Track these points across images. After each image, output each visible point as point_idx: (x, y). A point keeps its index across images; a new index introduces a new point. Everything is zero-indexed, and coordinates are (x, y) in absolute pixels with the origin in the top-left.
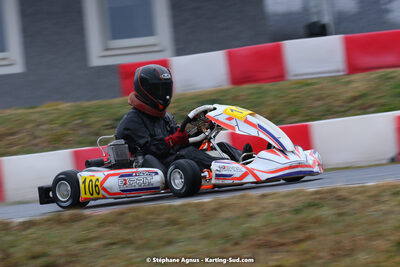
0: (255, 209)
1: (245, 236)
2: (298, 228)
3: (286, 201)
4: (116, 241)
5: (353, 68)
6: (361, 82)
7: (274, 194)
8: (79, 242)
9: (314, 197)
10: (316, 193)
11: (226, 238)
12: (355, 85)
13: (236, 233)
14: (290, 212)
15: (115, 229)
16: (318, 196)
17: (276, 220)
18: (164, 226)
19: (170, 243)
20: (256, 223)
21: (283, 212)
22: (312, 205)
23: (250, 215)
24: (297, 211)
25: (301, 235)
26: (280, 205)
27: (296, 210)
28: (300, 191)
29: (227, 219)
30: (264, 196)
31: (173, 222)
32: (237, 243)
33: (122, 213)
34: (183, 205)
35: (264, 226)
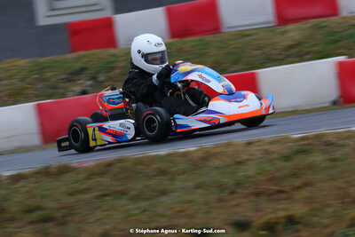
0: (245, 157)
1: (239, 184)
2: (294, 175)
3: (273, 148)
4: (108, 192)
5: (282, 19)
7: (259, 141)
8: (71, 194)
9: (301, 143)
10: (303, 139)
11: (221, 187)
13: (228, 180)
14: (279, 159)
15: (104, 180)
16: (305, 142)
19: (163, 193)
20: (251, 170)
21: (273, 159)
22: (301, 152)
23: (240, 163)
24: (287, 158)
25: (297, 182)
26: (267, 152)
27: (285, 157)
28: (287, 138)
29: (217, 168)
30: (249, 144)
31: (163, 172)
32: (232, 193)
33: (109, 165)
34: (170, 155)
35: (259, 174)
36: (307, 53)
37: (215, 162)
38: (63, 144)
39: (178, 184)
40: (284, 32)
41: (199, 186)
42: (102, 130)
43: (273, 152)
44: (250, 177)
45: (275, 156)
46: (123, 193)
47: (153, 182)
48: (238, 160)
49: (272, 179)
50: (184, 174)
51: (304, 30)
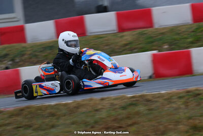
0: (100, 107)
1: (96, 122)
2: (128, 118)
3: (115, 102)
4: (21, 126)
7: (108, 98)
9: (132, 100)
10: (133, 97)
11: (86, 123)
13: (90, 120)
14: (119, 108)
16: (134, 99)
17: (113, 113)
19: (53, 127)
20: (103, 114)
21: (116, 109)
22: (131, 105)
23: (97, 110)
24: (124, 108)
25: (130, 122)
26: (112, 105)
28: (123, 96)
29: (84, 113)
30: (102, 99)
31: (52, 115)
32: (92, 127)
33: (22, 110)
34: (57, 105)
35: (108, 117)
36: (135, 49)
37: (83, 110)
38: (18, 95)
39: (61, 121)
40: (122, 37)
41: (73, 123)
42: (41, 87)
43: (116, 105)
44: (103, 118)
45: (117, 107)
46: (30, 126)
47: (47, 120)
48: (96, 108)
49: (115, 120)
50: (65, 116)
51: (133, 35)
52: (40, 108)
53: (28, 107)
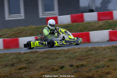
2: (87, 56)
4: (45, 57)
5: (99, 20)
6: (101, 23)
8: (36, 57)
10: (91, 48)
11: (70, 57)
12: (100, 24)
13: (72, 56)
15: (45, 55)
17: (82, 54)
18: (56, 54)
19: (57, 58)
20: (77, 54)
21: (83, 52)
22: (90, 51)
23: (76, 52)
24: (86, 52)
25: (87, 57)
26: (83, 50)
28: (88, 47)
30: (79, 48)
31: (58, 54)
32: (72, 59)
33: (46, 51)
35: (79, 55)
36: (103, 28)
37: (70, 52)
43: (84, 50)
46: (48, 58)
49: (82, 56)
50: (62, 54)
51: (103, 23)
52: (53, 51)
53: (49, 50)
